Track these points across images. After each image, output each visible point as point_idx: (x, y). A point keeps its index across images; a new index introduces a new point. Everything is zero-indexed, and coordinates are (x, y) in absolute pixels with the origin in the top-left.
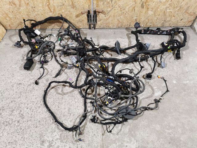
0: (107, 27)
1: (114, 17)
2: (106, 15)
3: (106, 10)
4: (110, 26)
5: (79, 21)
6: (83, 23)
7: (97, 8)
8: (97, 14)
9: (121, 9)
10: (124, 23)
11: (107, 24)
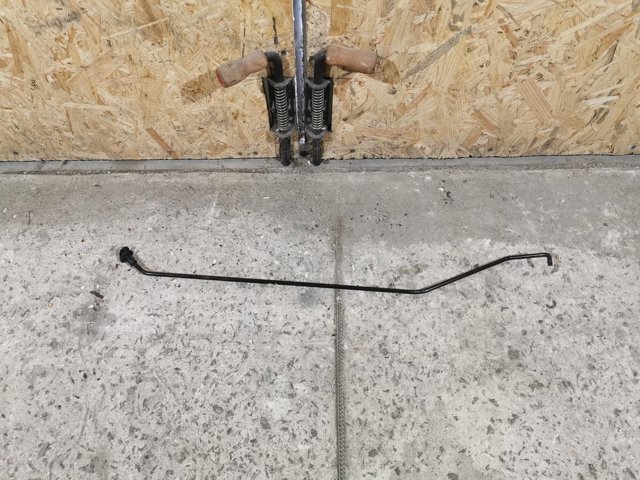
0: (396, 153)
1: (454, 96)
2: (395, 86)
3: (405, 53)
4: (418, 145)
5: (213, 118)
6: (236, 128)
7: (334, 41)
8: (336, 76)
9: (514, 43)
10: (516, 130)
11: (400, 135)
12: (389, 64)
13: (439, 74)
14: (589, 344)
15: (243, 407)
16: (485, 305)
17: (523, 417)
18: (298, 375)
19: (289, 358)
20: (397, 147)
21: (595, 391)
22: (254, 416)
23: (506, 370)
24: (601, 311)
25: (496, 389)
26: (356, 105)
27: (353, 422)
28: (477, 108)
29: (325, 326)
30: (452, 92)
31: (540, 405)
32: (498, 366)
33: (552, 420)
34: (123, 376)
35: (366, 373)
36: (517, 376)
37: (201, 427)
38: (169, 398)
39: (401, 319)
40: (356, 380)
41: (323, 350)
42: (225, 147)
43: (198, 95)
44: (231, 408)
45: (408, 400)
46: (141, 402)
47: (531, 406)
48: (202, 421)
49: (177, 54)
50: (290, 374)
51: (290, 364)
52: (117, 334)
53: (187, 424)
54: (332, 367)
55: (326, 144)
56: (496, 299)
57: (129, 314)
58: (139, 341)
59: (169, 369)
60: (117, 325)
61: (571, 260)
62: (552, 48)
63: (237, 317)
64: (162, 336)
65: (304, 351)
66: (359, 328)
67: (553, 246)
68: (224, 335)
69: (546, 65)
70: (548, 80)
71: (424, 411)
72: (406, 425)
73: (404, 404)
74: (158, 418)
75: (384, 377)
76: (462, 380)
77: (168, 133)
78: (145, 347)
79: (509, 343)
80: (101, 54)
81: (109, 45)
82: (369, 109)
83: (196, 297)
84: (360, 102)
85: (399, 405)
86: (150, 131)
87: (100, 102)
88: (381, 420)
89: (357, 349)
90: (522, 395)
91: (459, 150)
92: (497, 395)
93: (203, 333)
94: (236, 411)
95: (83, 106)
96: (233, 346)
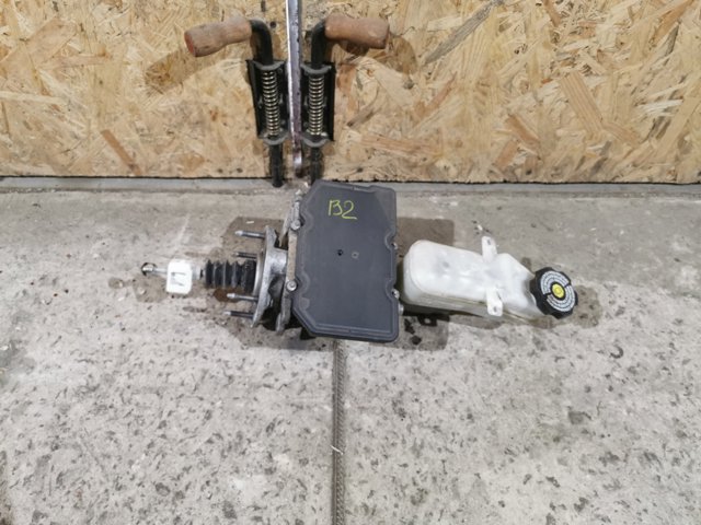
0: (413, 175)
1: (484, 94)
2: (412, 77)
3: (423, 30)
4: (441, 164)
5: (186, 117)
6: (215, 134)
7: (336, 10)
8: (338, 61)
9: (556, 20)
10: (560, 144)
11: (418, 148)
12: (405, 45)
13: (466, 62)
14: (674, 404)
15: (198, 486)
16: (533, 353)
17: (595, 502)
18: (280, 443)
19: (269, 419)
20: (415, 166)
21: (689, 467)
22: (214, 500)
23: (567, 439)
24: (685, 362)
25: (556, 462)
26: (363, 103)
27: (356, 510)
28: (513, 111)
29: (320, 377)
30: (481, 87)
31: (617, 486)
32: (554, 433)
33: (635, 506)
34: (34, 441)
35: (375, 442)
36: (582, 447)
37: (137, 515)
38: (95, 473)
39: (423, 370)
40: (361, 450)
41: (316, 409)
42: (202, 160)
43: (167, 83)
44: (181, 488)
45: (434, 479)
46: (55, 477)
47: (604, 486)
48: (137, 506)
49: (140, 24)
50: (269, 441)
51: (270, 428)
52: (33, 384)
53: (116, 510)
54: (329, 432)
55: (327, 159)
56: (548, 346)
57: (53, 359)
58: (62, 395)
59: (99, 433)
60: (35, 373)
61: (639, 300)
62: (602, 29)
63: (201, 364)
64: (95, 389)
65: (290, 410)
66: (366, 381)
67: (615, 283)
68: (181, 389)
69: (595, 53)
70: (597, 75)
71: (457, 495)
72: (431, 514)
73: (428, 485)
74: (76, 499)
75: (400, 446)
76: (508, 451)
77: (129, 138)
78: (69, 402)
79: (569, 403)
80: (45, 22)
81: (56, 9)
82: (380, 109)
83: (148, 338)
84: (368, 99)
85: (421, 485)
86: (106, 133)
87: (45, 91)
88: (396, 506)
89: (362, 409)
90: (591, 471)
91: (491, 172)
92: (558, 471)
93: (151, 385)
94: (189, 492)
95: (23, 97)
96: (193, 403)
